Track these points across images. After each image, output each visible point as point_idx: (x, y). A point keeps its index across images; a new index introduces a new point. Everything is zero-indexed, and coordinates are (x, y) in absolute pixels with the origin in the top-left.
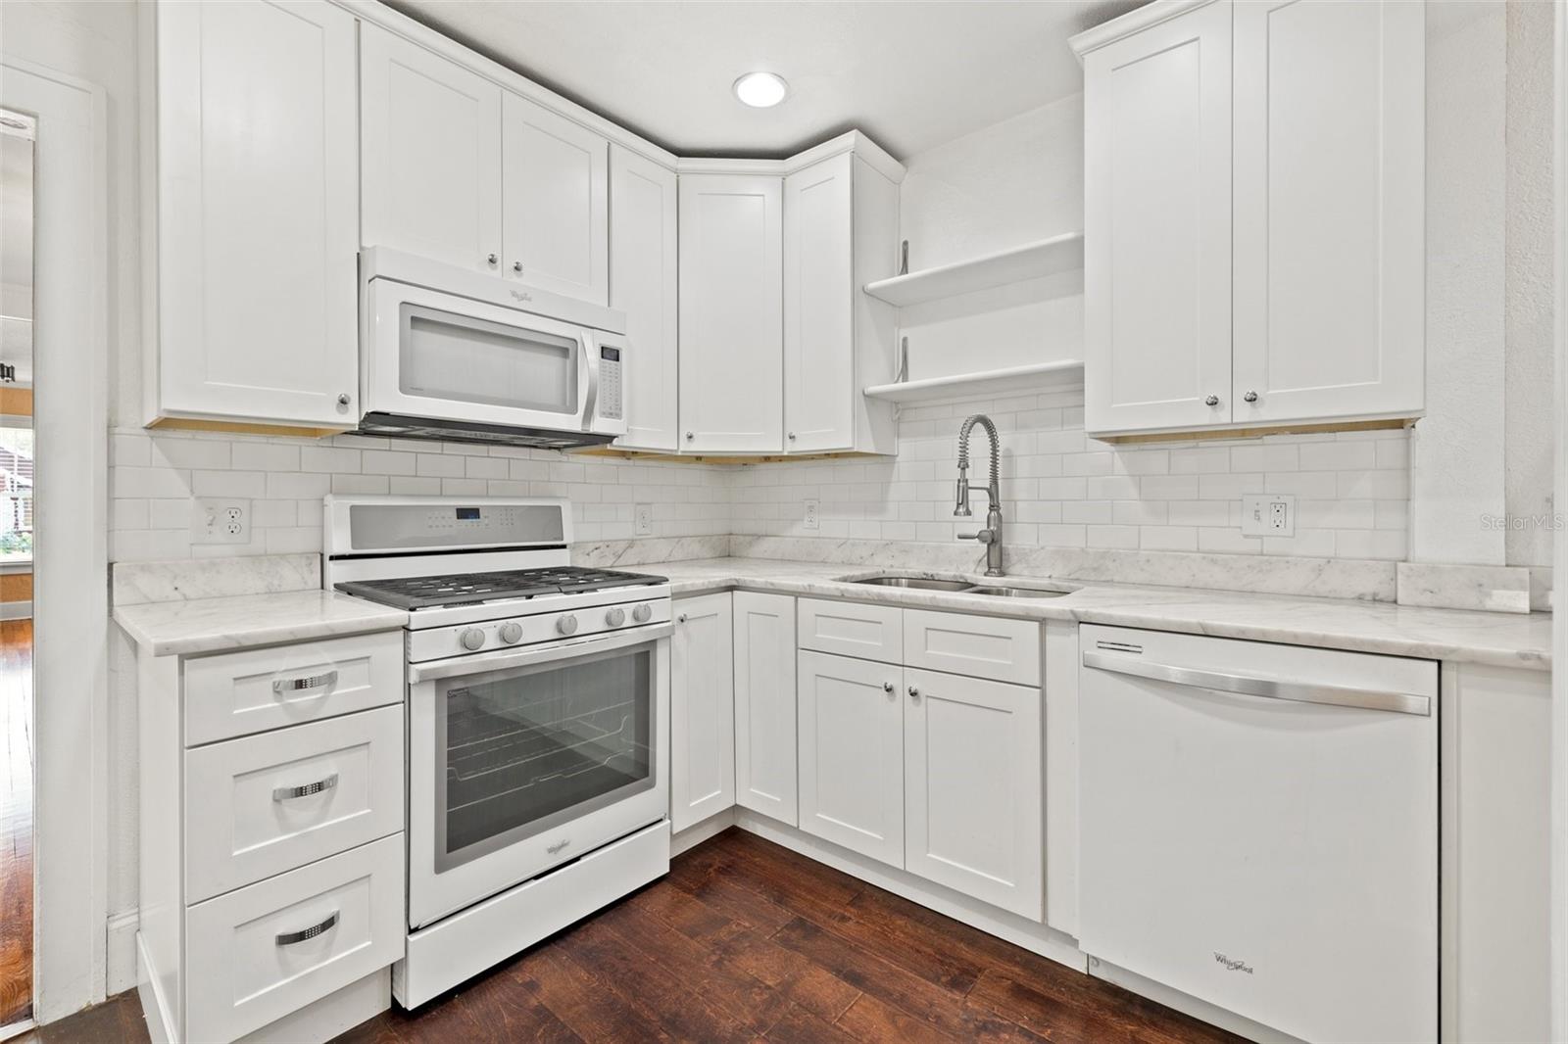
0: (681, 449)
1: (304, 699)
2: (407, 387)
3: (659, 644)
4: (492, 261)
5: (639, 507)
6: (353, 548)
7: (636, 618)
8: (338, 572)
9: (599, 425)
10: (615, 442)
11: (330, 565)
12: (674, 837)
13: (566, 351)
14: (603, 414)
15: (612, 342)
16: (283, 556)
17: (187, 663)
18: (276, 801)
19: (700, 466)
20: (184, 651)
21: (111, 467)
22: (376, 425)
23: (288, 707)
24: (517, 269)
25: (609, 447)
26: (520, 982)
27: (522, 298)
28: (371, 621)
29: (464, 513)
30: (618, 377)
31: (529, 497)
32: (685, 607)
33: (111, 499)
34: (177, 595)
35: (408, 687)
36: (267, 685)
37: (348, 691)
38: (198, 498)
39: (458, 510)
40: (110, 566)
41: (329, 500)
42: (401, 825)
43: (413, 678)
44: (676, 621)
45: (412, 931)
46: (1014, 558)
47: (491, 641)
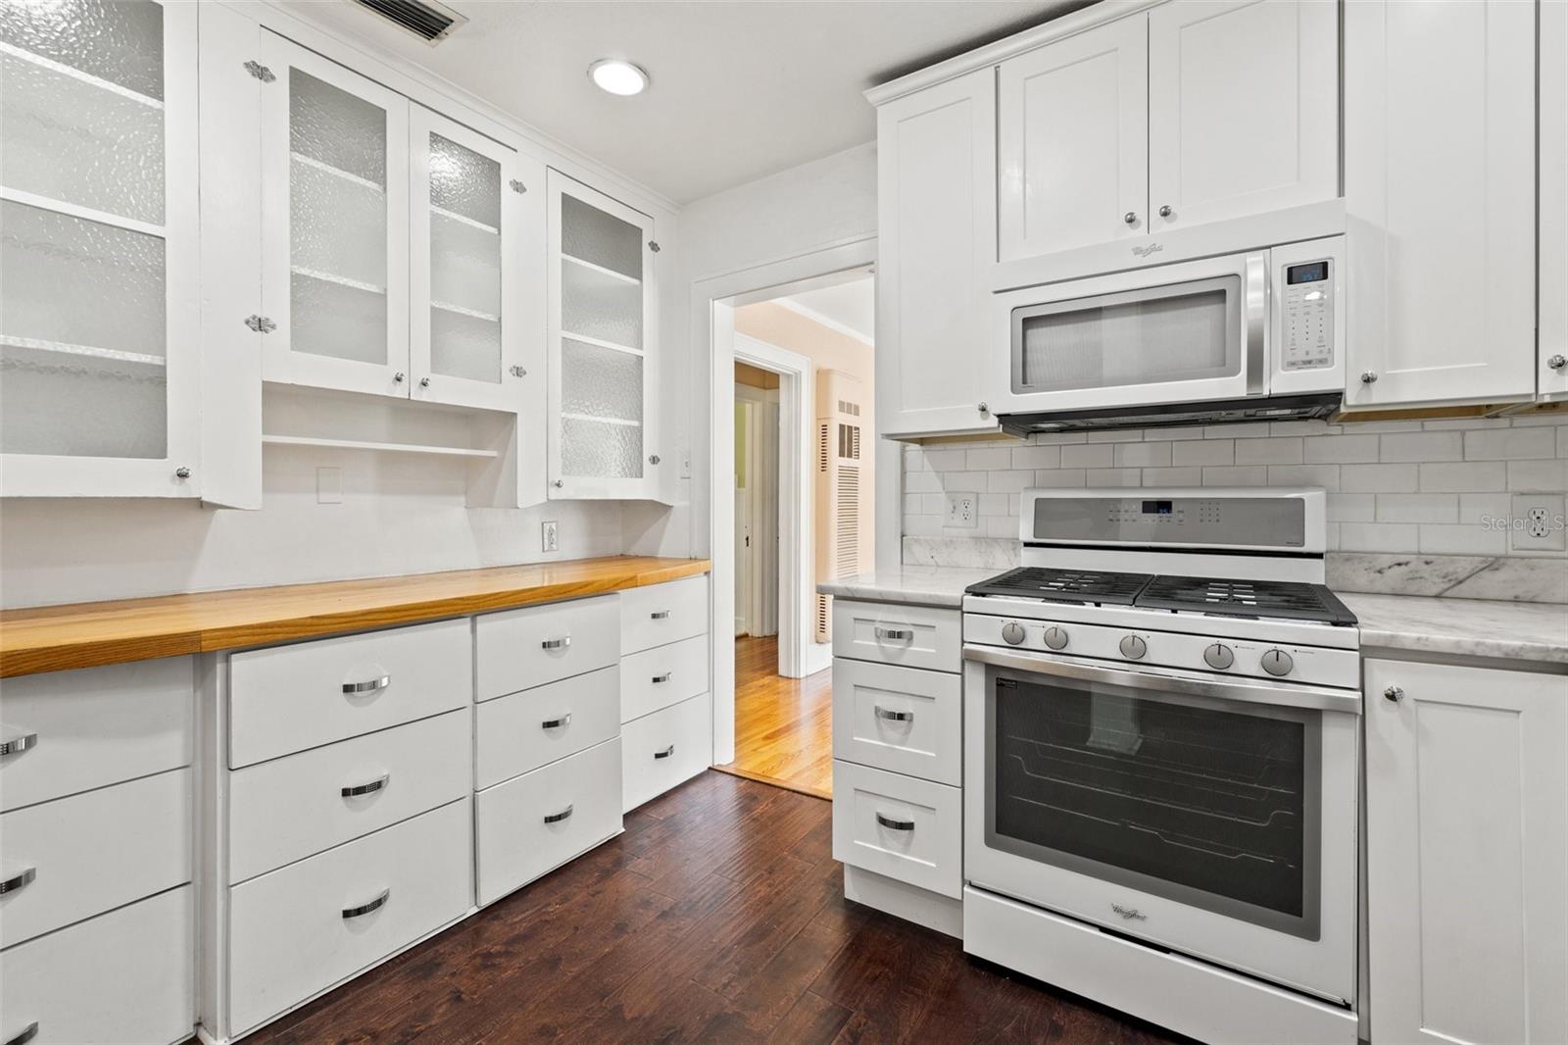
0: (1543, 390)
1: (894, 646)
2: (1019, 388)
4: (1132, 219)
6: (1035, 537)
7: (1264, 667)
8: (1027, 557)
9: (1280, 382)
10: (1345, 401)
11: (1023, 551)
13: (1222, 293)
14: (1292, 365)
15: (1310, 254)
18: (878, 718)
20: (841, 594)
21: (904, 473)
22: (1019, 425)
23: (884, 649)
24: (1165, 214)
26: (1054, 1018)
28: (937, 596)
29: (1151, 507)
33: (904, 494)
35: (963, 662)
36: (871, 628)
37: (920, 650)
38: (947, 492)
39: (1144, 503)
40: (902, 538)
42: (958, 783)
43: (967, 656)
44: (1373, 694)
47: (1036, 637)
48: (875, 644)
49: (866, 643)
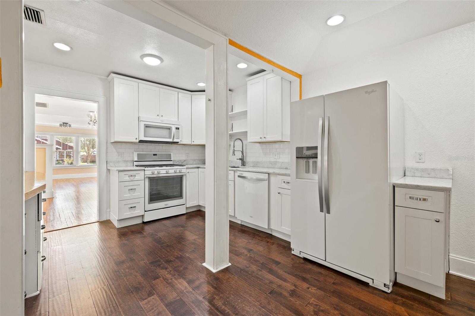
0: (192, 143)
1: (132, 178)
2: (145, 136)
3: (184, 176)
4: (158, 115)
5: (187, 154)
6: (138, 160)
7: (179, 171)
8: (135, 163)
9: (175, 140)
10: (179, 143)
11: (134, 162)
12: (187, 208)
13: (169, 129)
14: (176, 139)
15: (178, 126)
16: (128, 161)
17: (119, 172)
18: (129, 190)
19: (200, 146)
21: (107, 148)
22: (141, 141)
23: (130, 179)
24: (162, 116)
25: (178, 144)
27: (162, 121)
29: (154, 155)
30: (179, 132)
31: (166, 152)
32: (188, 170)
33: (107, 152)
34: (115, 166)
35: (145, 178)
36: (128, 176)
37: (137, 178)
38: (117, 152)
40: (107, 161)
41: (134, 153)
42: (144, 197)
43: (145, 177)
44: (187, 172)
45: (145, 211)
46: (246, 163)
47: (156, 173)
48: (128, 178)
49: (127, 178)
